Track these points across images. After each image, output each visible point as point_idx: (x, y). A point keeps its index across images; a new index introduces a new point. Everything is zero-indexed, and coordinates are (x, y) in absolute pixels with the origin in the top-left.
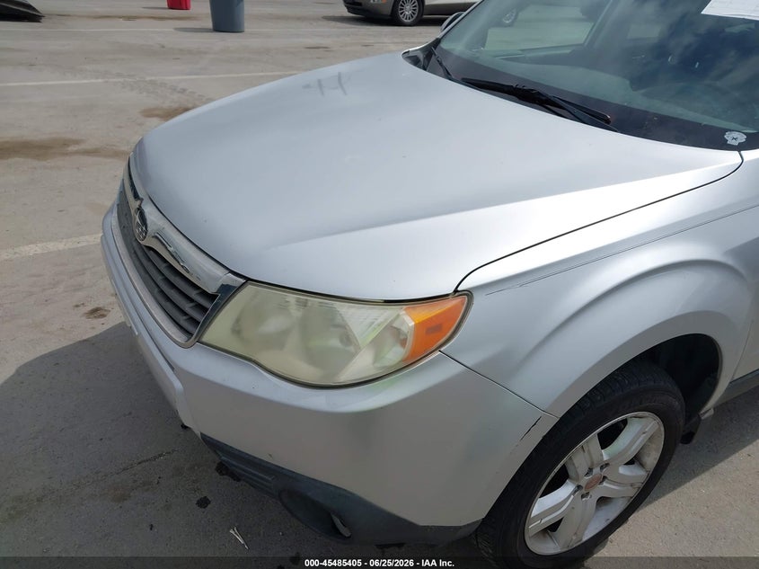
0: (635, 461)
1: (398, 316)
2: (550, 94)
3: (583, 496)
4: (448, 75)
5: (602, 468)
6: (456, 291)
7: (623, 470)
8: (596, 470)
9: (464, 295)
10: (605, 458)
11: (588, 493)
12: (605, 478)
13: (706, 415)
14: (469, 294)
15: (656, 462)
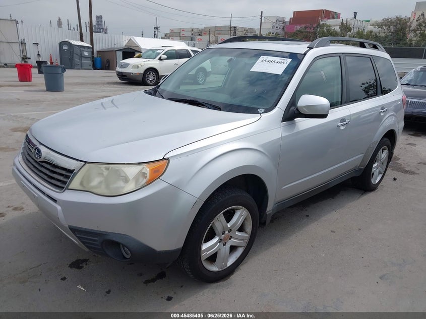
0: (241, 229)
1: (144, 168)
2: (200, 101)
3: (224, 245)
4: (163, 97)
5: (229, 232)
6: (163, 158)
7: (237, 233)
8: (227, 232)
9: (166, 160)
10: (229, 226)
11: (226, 243)
12: (231, 237)
13: (269, 213)
14: (168, 159)
15: (251, 230)
